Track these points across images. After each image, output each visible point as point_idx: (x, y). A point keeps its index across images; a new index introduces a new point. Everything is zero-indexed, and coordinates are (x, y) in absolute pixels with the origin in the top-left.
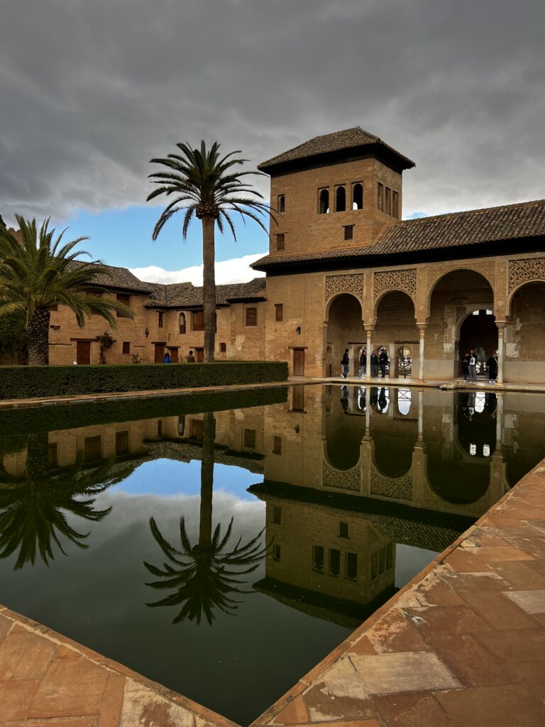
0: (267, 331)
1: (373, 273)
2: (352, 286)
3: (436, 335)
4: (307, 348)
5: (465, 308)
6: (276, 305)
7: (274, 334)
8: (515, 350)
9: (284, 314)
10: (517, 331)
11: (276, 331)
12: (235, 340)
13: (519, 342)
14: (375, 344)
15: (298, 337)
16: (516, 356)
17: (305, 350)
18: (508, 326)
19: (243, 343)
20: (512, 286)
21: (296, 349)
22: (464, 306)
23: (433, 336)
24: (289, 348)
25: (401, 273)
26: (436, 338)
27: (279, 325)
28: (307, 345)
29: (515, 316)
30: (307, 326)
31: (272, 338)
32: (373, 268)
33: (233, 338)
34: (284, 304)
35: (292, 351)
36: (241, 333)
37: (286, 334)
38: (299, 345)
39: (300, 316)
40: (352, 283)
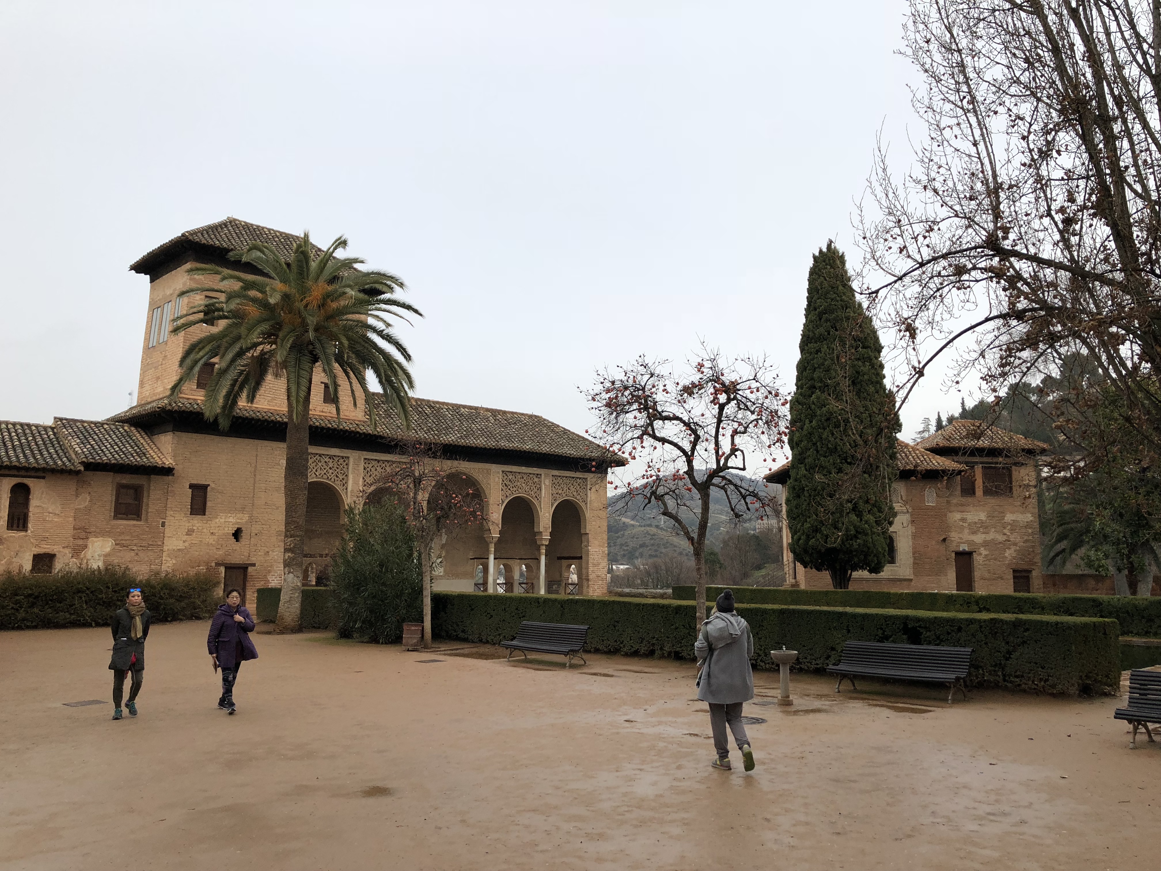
0: (168, 531)
1: (363, 459)
4: (254, 565)
6: (191, 486)
7: (186, 537)
9: (209, 504)
11: (190, 532)
12: (86, 546)
13: (445, 557)
15: (237, 546)
17: (250, 569)
19: (106, 556)
20: (504, 498)
21: (230, 568)
24: (217, 564)
27: (197, 522)
28: (253, 560)
30: (256, 528)
31: (181, 545)
33: (80, 542)
34: (212, 485)
35: (222, 569)
36: (102, 533)
37: (211, 540)
38: (237, 559)
39: (243, 510)
40: (330, 468)
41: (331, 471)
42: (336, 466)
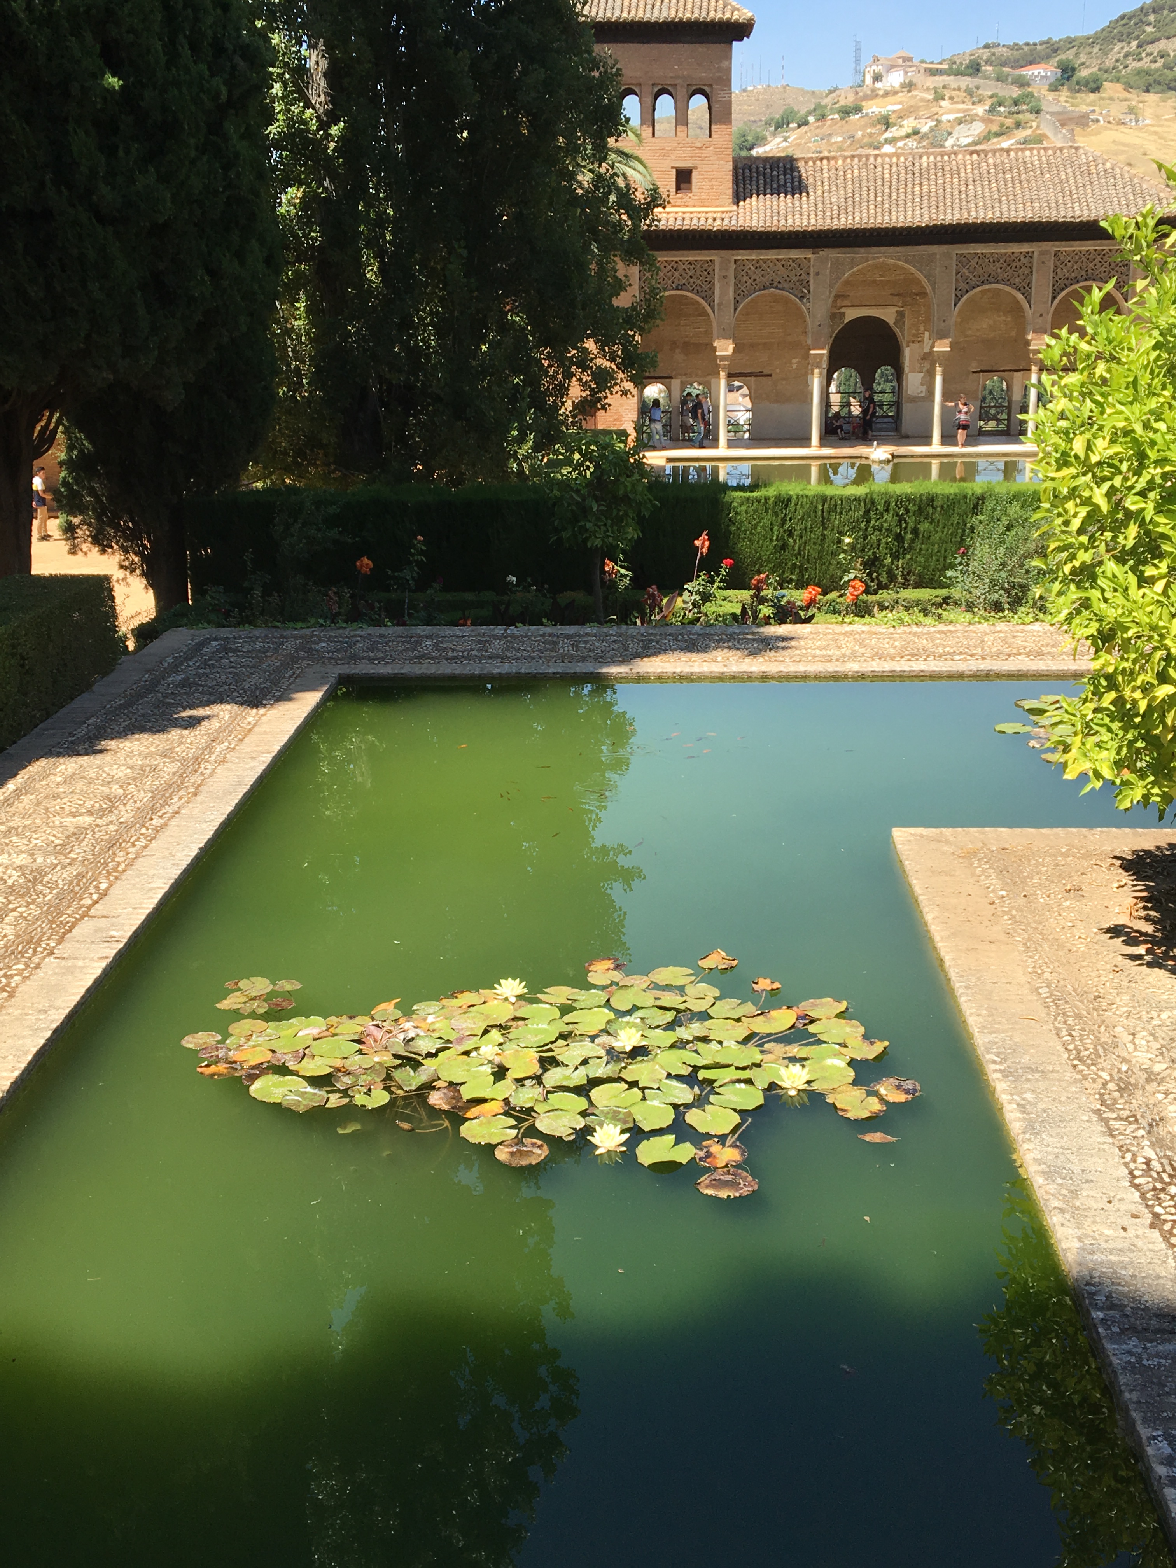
3: (794, 361)
5: (844, 313)
8: (922, 384)
10: (925, 354)
13: (928, 371)
14: (684, 379)
16: (923, 395)
18: (911, 344)
20: (959, 294)
22: (842, 310)
23: (791, 363)
25: (783, 262)
26: (794, 366)
29: (922, 328)
32: (733, 252)
40: (691, 277)
41: (692, 281)
42: (698, 273)
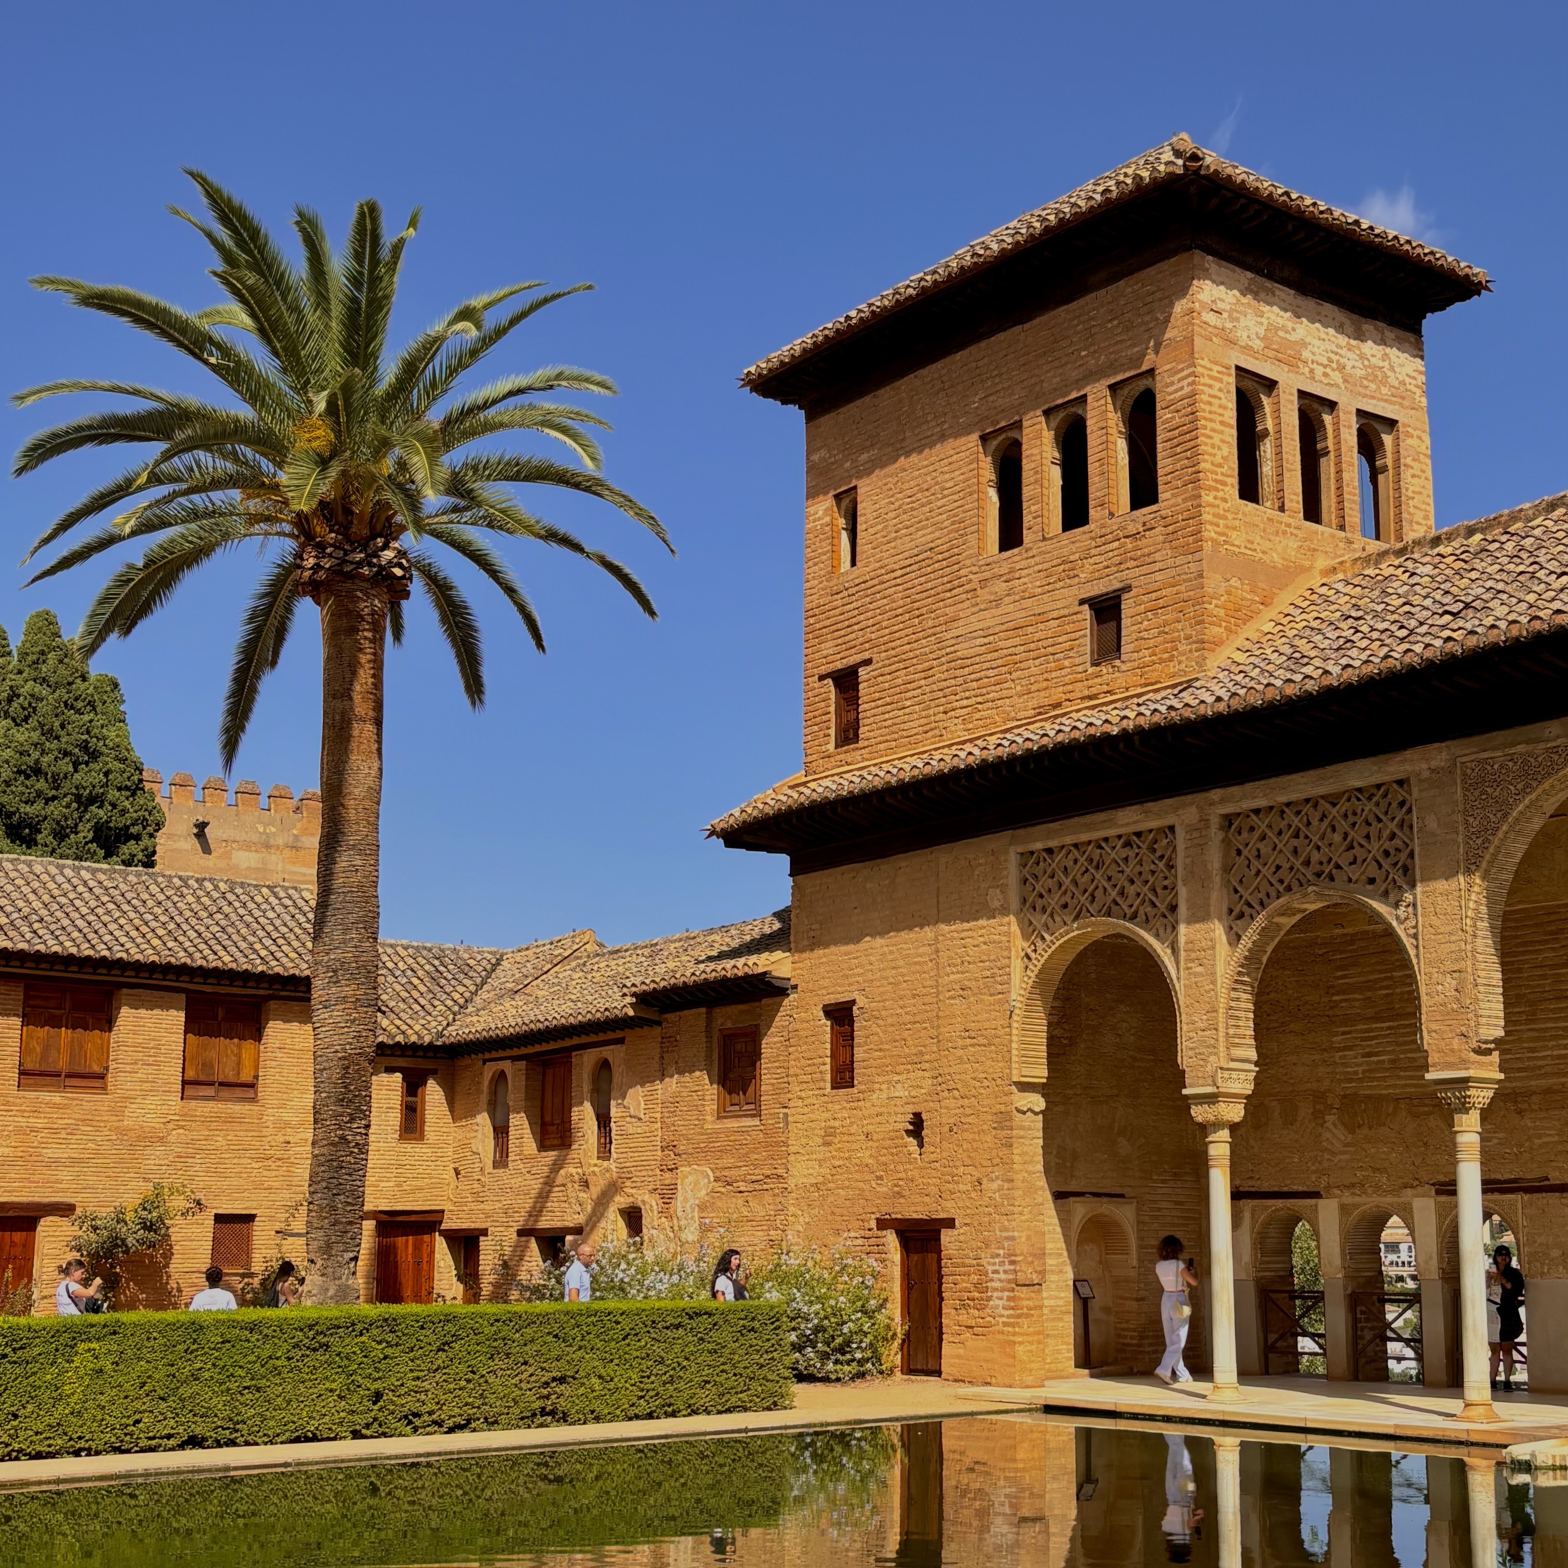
0: (795, 1138)
1: (1215, 822)
2: (1131, 890)
6: (828, 1010)
7: (821, 1152)
9: (860, 1055)
11: (829, 1137)
12: (675, 1188)
15: (915, 1166)
17: (944, 1237)
21: (908, 1232)
24: (882, 1224)
25: (1343, 806)
27: (840, 1107)
28: (949, 1208)
30: (948, 1111)
31: (815, 1174)
32: (1215, 794)
33: (668, 1178)
34: (861, 1001)
35: (891, 1239)
37: (866, 1154)
38: (918, 1209)
39: (918, 1058)
40: (1131, 880)
